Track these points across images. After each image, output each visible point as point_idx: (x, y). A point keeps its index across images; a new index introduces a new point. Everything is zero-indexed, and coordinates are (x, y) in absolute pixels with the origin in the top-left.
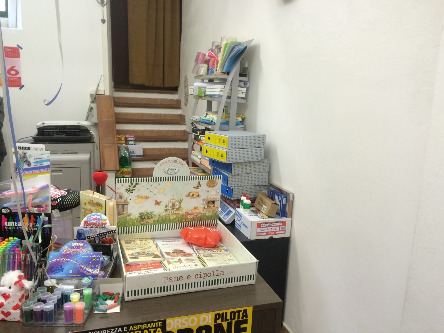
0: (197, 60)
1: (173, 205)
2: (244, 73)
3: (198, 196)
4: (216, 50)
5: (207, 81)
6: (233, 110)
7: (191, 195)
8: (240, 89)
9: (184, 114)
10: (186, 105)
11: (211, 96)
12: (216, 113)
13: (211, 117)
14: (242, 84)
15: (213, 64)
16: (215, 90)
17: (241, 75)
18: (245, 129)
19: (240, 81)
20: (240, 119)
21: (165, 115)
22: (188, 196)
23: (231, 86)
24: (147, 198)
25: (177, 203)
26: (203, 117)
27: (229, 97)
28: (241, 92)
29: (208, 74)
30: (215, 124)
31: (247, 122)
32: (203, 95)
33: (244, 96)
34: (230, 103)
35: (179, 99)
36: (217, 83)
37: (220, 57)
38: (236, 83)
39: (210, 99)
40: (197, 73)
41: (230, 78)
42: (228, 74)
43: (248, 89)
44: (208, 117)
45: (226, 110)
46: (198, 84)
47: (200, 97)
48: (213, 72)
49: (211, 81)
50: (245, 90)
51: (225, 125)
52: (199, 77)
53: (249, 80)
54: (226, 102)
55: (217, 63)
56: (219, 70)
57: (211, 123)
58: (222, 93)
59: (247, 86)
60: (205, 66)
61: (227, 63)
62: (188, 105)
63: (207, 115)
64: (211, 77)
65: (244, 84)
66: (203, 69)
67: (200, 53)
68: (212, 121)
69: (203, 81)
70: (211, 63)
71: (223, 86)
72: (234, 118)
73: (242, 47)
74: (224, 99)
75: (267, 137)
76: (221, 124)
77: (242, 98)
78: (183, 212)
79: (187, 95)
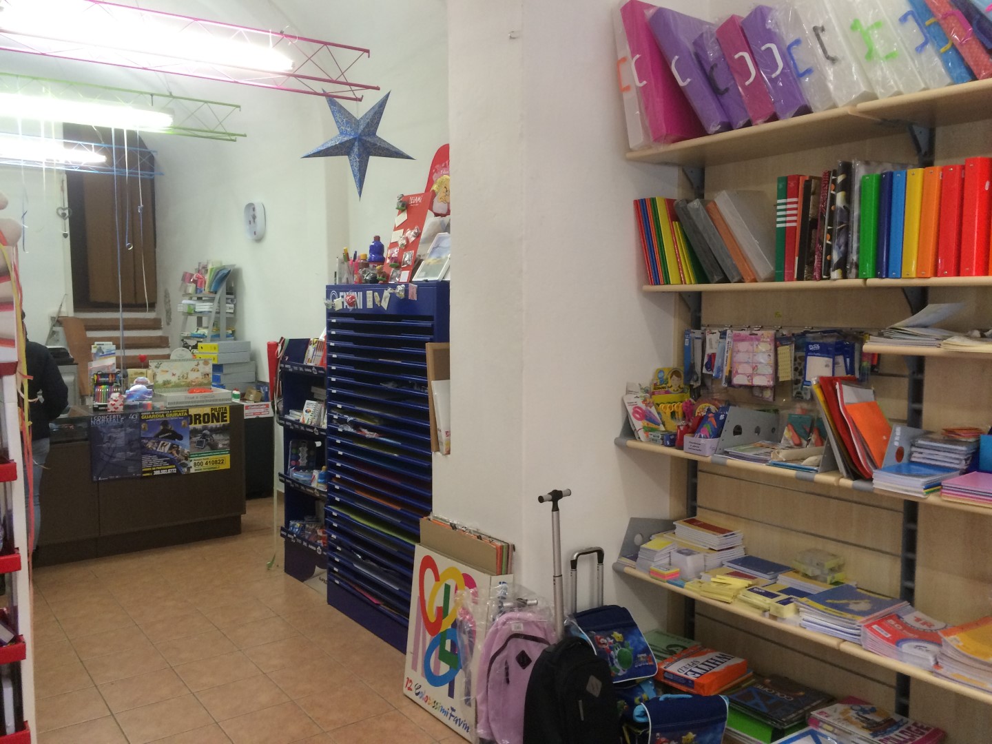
0: (184, 279)
1: (183, 376)
2: (231, 291)
3: (198, 371)
4: (203, 270)
5: (196, 298)
6: (223, 324)
7: (193, 370)
8: (228, 305)
9: (167, 335)
10: (168, 324)
11: (201, 312)
12: (207, 328)
13: (202, 331)
14: (229, 301)
15: (201, 284)
16: (203, 307)
17: (227, 294)
18: (235, 339)
19: (227, 299)
20: (230, 332)
21: (140, 338)
22: (192, 370)
23: (219, 303)
24: (167, 371)
25: (186, 375)
26: (194, 332)
27: (218, 313)
28: (229, 308)
29: (196, 293)
30: (206, 337)
31: (237, 334)
32: (193, 312)
33: (232, 311)
34: (219, 318)
35: (158, 317)
36: (205, 301)
37: (208, 277)
38: (223, 301)
39: (200, 315)
40: (185, 291)
41: (217, 296)
42: (216, 293)
43: (235, 305)
44: (199, 332)
45: (216, 324)
46: (186, 301)
47: (190, 314)
48: (201, 291)
49: (200, 299)
50: (232, 306)
51: (216, 337)
52: (186, 294)
53: (235, 297)
54: (216, 318)
55: (205, 283)
56: (207, 290)
57: (203, 336)
58: (211, 310)
59: (235, 302)
60: (194, 285)
61: (213, 285)
62: (172, 323)
63: (198, 330)
64: (200, 296)
65: (231, 301)
66: (191, 288)
67: (186, 273)
68: (204, 335)
69: (191, 299)
70: (199, 284)
71: (212, 304)
72: (224, 331)
73: (226, 272)
74: (213, 315)
75: (252, 343)
76: (212, 336)
77: (230, 313)
78: (188, 380)
79: (169, 312)
